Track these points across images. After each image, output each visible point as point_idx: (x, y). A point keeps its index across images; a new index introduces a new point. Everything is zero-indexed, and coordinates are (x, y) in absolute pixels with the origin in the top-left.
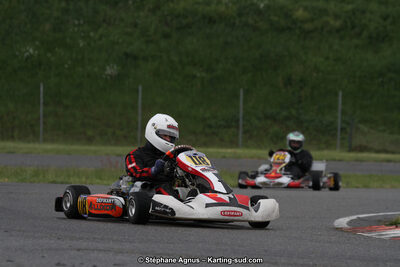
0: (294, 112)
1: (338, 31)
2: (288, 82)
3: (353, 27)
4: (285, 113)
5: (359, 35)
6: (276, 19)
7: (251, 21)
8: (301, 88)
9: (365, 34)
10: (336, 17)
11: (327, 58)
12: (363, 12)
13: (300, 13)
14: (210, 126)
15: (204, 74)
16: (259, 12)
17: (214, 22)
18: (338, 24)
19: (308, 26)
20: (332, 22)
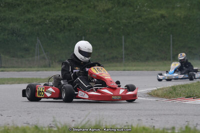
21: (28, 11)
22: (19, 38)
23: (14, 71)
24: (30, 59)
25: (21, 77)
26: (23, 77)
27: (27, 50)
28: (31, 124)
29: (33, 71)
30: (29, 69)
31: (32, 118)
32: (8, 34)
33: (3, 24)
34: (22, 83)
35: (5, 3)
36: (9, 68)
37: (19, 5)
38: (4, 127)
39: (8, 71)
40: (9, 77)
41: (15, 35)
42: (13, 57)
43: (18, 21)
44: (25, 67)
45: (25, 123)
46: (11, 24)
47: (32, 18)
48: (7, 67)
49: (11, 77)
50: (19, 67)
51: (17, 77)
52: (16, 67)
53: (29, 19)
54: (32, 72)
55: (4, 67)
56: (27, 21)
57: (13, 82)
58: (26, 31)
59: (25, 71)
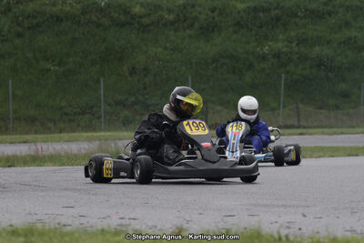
0: (141, 98)
1: (172, 23)
2: (133, 71)
3: (185, 20)
4: (133, 99)
5: (191, 26)
6: (116, 15)
7: (94, 19)
8: (145, 76)
9: (197, 25)
10: (170, 11)
11: (166, 48)
12: (193, 6)
13: (137, 10)
14: (67, 114)
15: (57, 68)
16: (101, 10)
17: (62, 20)
18: (171, 17)
19: (146, 21)
20: (166, 16)
21: (347, 24)
22: (330, 74)
23: (323, 133)
24: (352, 111)
25: (335, 145)
26: (340, 145)
27: (345, 95)
28: (359, 232)
29: (357, 133)
30: (350, 130)
31: (359, 220)
32: (311, 67)
33: (303, 49)
34: (338, 156)
35: (306, 10)
36: (314, 127)
37: (330, 14)
38: (311, 238)
39: (311, 134)
40: (313, 145)
41: (323, 67)
42: (321, 108)
43: (328, 42)
44: (341, 127)
45: (347, 231)
46: (317, 49)
47: (356, 37)
48: (310, 127)
49: (317, 145)
50: (331, 127)
51: (328, 145)
52: (325, 127)
53: (350, 39)
54: (356, 136)
55: (305, 127)
56: (344, 42)
57: (321, 154)
58: (344, 61)
59: (342, 133)
